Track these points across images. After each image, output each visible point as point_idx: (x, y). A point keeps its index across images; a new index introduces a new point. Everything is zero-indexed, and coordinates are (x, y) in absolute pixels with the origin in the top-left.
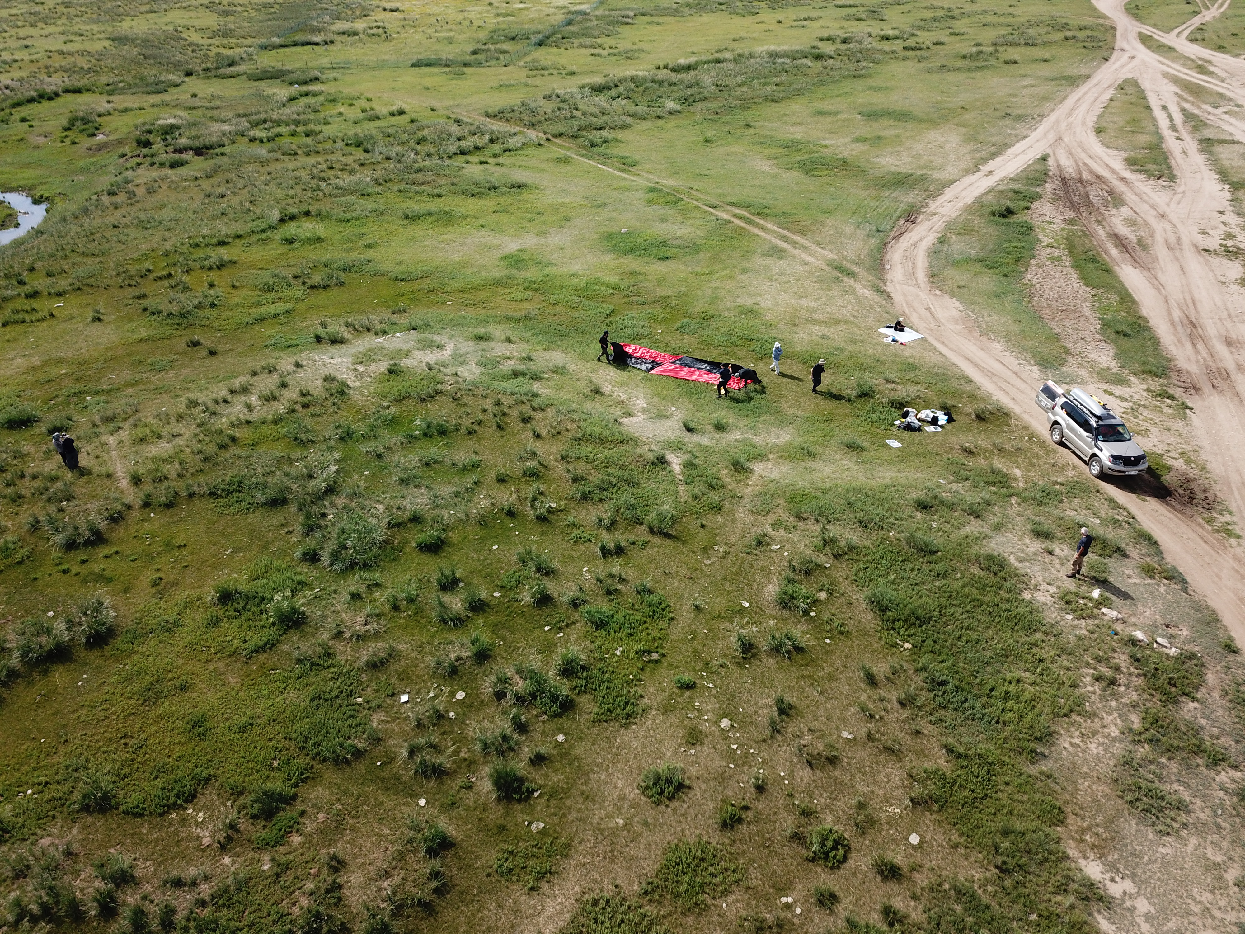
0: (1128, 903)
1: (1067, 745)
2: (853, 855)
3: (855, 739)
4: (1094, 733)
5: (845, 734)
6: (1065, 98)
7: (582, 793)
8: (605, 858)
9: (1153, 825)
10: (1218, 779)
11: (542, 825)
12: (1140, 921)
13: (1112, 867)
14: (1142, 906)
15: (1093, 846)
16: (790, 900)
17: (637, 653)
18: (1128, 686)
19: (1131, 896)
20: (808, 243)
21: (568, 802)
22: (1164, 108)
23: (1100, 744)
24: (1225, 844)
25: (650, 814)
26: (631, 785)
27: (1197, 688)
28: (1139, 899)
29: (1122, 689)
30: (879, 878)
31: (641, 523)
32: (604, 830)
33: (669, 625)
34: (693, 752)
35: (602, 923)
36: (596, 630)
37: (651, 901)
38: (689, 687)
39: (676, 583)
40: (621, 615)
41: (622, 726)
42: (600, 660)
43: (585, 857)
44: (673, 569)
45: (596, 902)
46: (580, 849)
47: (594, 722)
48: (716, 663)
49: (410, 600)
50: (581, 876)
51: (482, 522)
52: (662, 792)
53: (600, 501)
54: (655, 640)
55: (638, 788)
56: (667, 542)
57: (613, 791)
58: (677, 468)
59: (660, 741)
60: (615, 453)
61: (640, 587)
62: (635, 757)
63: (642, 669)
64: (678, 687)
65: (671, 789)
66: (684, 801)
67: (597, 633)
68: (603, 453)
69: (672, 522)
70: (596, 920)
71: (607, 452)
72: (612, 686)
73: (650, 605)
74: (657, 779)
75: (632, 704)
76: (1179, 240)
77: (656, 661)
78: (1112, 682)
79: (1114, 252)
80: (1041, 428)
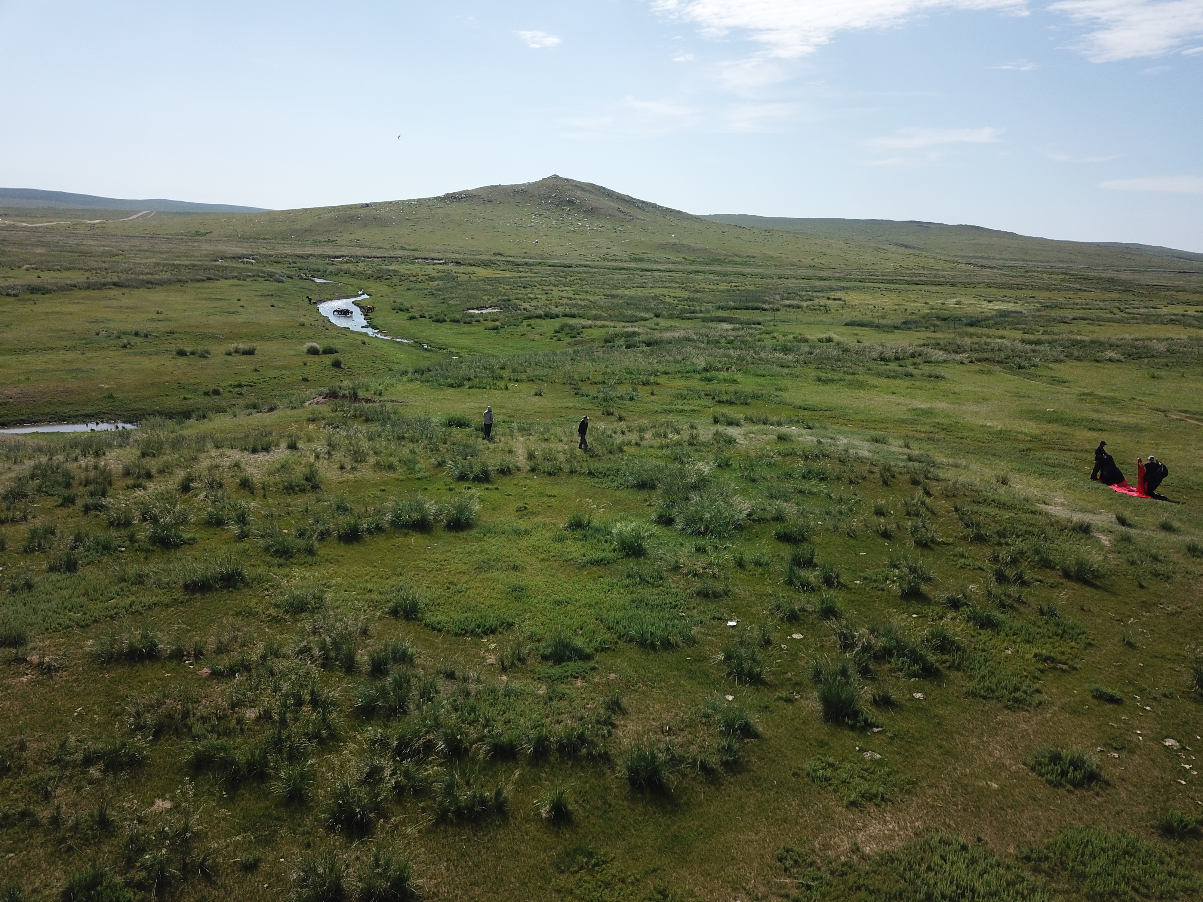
7: (940, 747)
8: (965, 810)
11: (879, 756)
17: (1035, 655)
21: (919, 749)
25: (1042, 792)
26: (1014, 759)
31: (1053, 568)
32: (967, 785)
33: (1085, 648)
34: (1116, 755)
35: (953, 863)
36: (980, 628)
37: (1036, 870)
38: (1112, 700)
39: (1099, 621)
40: (1017, 624)
41: (1007, 707)
42: (983, 650)
43: (935, 800)
44: (1095, 609)
45: (947, 843)
46: (930, 792)
47: (968, 694)
48: (1158, 692)
49: (758, 564)
50: (927, 815)
51: (852, 534)
52: (1064, 773)
53: (1000, 544)
54: (1063, 653)
55: (1025, 764)
56: (1088, 589)
57: (986, 757)
58: (1107, 543)
59: (1063, 734)
60: (1024, 517)
61: (1045, 608)
62: (1023, 737)
63: (1042, 671)
64: (1095, 697)
65: (1079, 775)
66: (1098, 794)
67: (981, 631)
68: (1008, 515)
69: (1096, 574)
70: (942, 857)
71: (1013, 515)
72: (997, 672)
73: (1058, 625)
74: (1055, 758)
75: (1025, 692)
77: (1063, 671)
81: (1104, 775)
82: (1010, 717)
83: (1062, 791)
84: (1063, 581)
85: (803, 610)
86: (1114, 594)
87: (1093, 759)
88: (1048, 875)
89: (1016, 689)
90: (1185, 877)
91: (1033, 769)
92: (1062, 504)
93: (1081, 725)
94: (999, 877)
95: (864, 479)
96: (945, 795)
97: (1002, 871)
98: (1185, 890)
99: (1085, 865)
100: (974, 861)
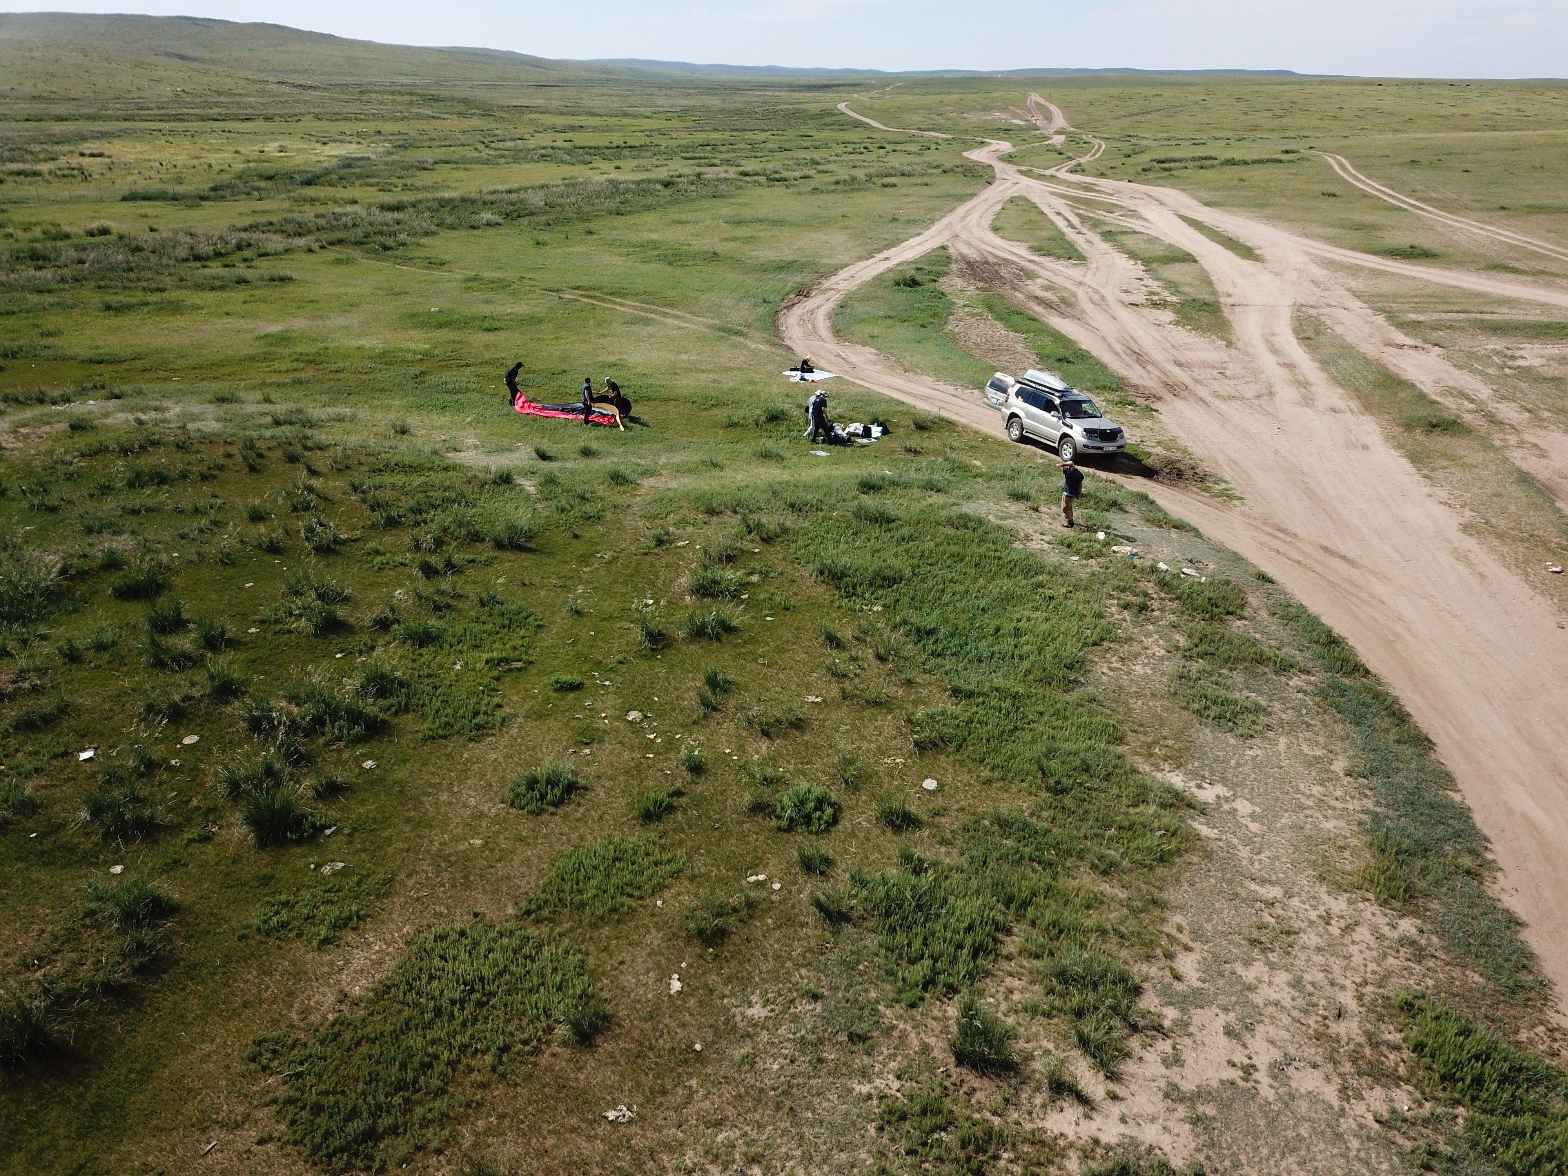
0: (1226, 807)
1: (1106, 671)
2: (847, 814)
3: (825, 701)
4: (1136, 656)
5: (811, 699)
6: (955, 208)
7: (409, 820)
8: (454, 886)
9: (1231, 730)
10: (1291, 683)
11: (341, 865)
12: (1246, 821)
13: (1193, 774)
14: (1243, 807)
15: (1166, 759)
16: (761, 877)
17: (487, 662)
18: (1162, 610)
19: (1227, 800)
20: (681, 314)
21: (386, 833)
22: (1059, 214)
23: (1144, 665)
24: (1321, 739)
25: (525, 827)
26: (492, 800)
27: (1242, 606)
28: (1238, 801)
29: (1157, 613)
30: (889, 831)
31: (483, 540)
32: (449, 855)
33: (536, 633)
34: (588, 751)
35: (455, 958)
36: (421, 646)
37: (538, 922)
38: (574, 687)
39: (543, 593)
40: (458, 629)
41: (470, 740)
42: (429, 676)
43: (419, 890)
44: (537, 580)
45: (443, 937)
46: (410, 883)
47: (425, 739)
48: (612, 661)
49: (100, 647)
50: (413, 913)
51: (227, 560)
52: (543, 797)
53: (417, 524)
54: (515, 648)
55: (503, 802)
56: (524, 556)
57: (462, 811)
58: (532, 489)
59: (534, 748)
60: (436, 478)
61: (486, 598)
62: (495, 769)
63: (498, 679)
64: (556, 690)
65: (557, 792)
66: (579, 805)
67: (421, 651)
68: (418, 480)
69: (530, 535)
70: (443, 958)
71: (423, 479)
72: (450, 699)
73: (503, 614)
74: (532, 783)
75: (486, 713)
76: (1103, 298)
77: (519, 670)
78: (1143, 608)
79: (1038, 309)
80: (995, 428)
81: (581, 781)
82: (475, 750)
83: (545, 817)
84: (497, 553)
85: (187, 698)
86: (551, 554)
87: (567, 766)
88: (550, 920)
89: (476, 714)
90: (669, 862)
91: (512, 804)
92: (476, 447)
93: (550, 729)
94: (504, 949)
95: (221, 468)
96: (428, 879)
97: (505, 941)
98: (672, 875)
99: (580, 891)
100: (476, 944)
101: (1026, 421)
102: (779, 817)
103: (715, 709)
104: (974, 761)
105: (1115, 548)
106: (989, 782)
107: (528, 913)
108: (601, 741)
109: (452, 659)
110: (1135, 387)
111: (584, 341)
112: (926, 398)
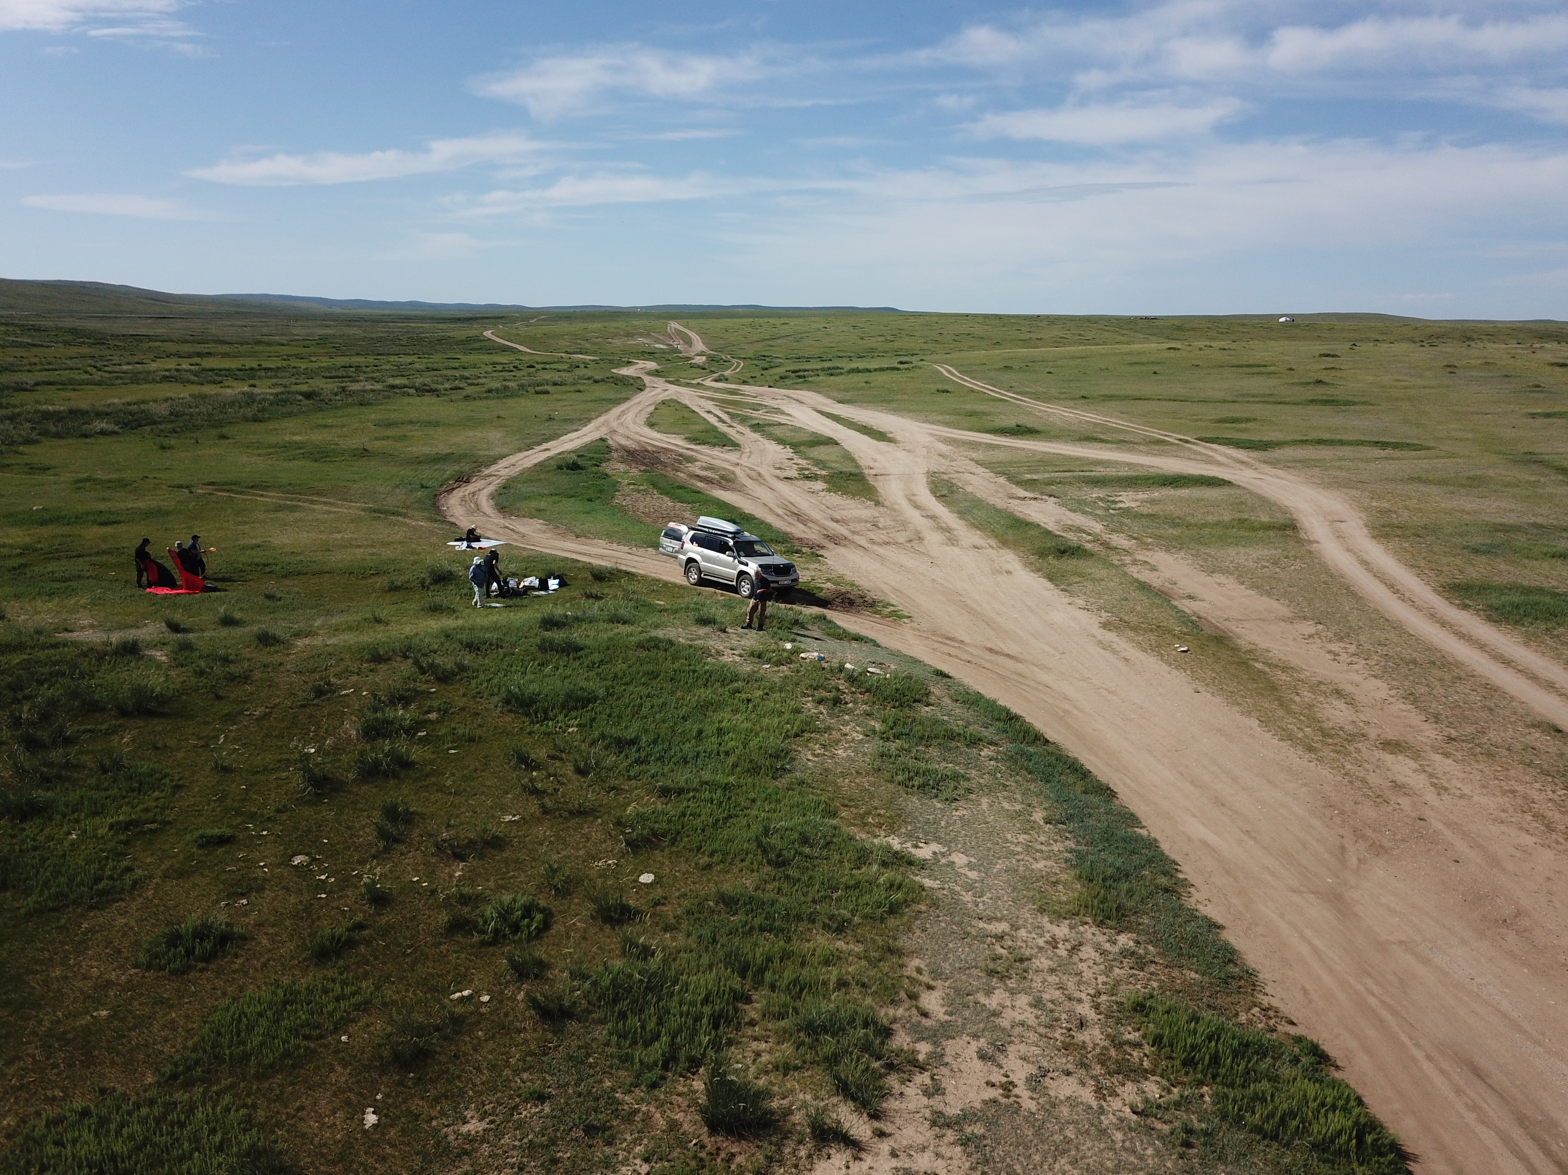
0: (943, 861)
1: (810, 757)
2: (558, 918)
3: (523, 818)
4: (837, 742)
5: (508, 818)
6: (609, 409)
8: (71, 1066)
9: (936, 796)
10: (982, 754)
12: (965, 871)
13: (910, 836)
14: (959, 859)
15: (880, 826)
16: (466, 993)
17: (112, 827)
18: (855, 702)
19: (943, 855)
20: (331, 500)
22: (709, 412)
23: (846, 749)
24: (1018, 797)
25: (167, 989)
27: (928, 694)
28: (954, 855)
29: (850, 705)
30: (607, 929)
31: (103, 710)
32: (65, 1033)
33: (173, 794)
34: (245, 901)
35: (74, 1141)
36: (21, 821)
37: (188, 1085)
38: (223, 841)
39: (180, 755)
40: (74, 796)
41: (91, 908)
42: (35, 849)
43: (22, 1077)
44: (172, 743)
45: (58, 1121)
46: (11, 1071)
47: (29, 915)
48: (269, 811)
50: (16, 1103)
52: (189, 952)
53: (17, 701)
54: (147, 810)
55: (136, 966)
56: (156, 721)
57: (81, 984)
58: (164, 658)
59: (175, 907)
60: (42, 655)
61: (107, 763)
62: (125, 934)
63: (126, 843)
64: (201, 847)
65: (208, 945)
66: (236, 956)
67: (23, 825)
68: (16, 659)
69: (162, 700)
70: (58, 1143)
71: (26, 657)
72: (64, 869)
73: (131, 778)
74: (174, 939)
75: (111, 878)
76: (759, 474)
77: (153, 831)
78: (837, 701)
79: (701, 485)
80: (674, 574)
81: (237, 930)
82: (100, 918)
83: (193, 975)
84: (121, 721)
86: (189, 717)
87: (220, 917)
88: (203, 1081)
89: (98, 879)
90: (353, 994)
91: (149, 967)
92: (92, 626)
93: (195, 885)
94: (143, 1121)
96: (35, 1062)
97: (144, 1111)
98: (357, 1007)
99: (244, 1043)
100: (103, 1121)
101: (703, 564)
102: (482, 932)
103: (397, 840)
104: (690, 850)
105: (802, 655)
106: (708, 867)
107: (174, 1076)
108: (261, 889)
109: (65, 829)
110: (800, 539)
111: (221, 529)
112: (602, 557)
